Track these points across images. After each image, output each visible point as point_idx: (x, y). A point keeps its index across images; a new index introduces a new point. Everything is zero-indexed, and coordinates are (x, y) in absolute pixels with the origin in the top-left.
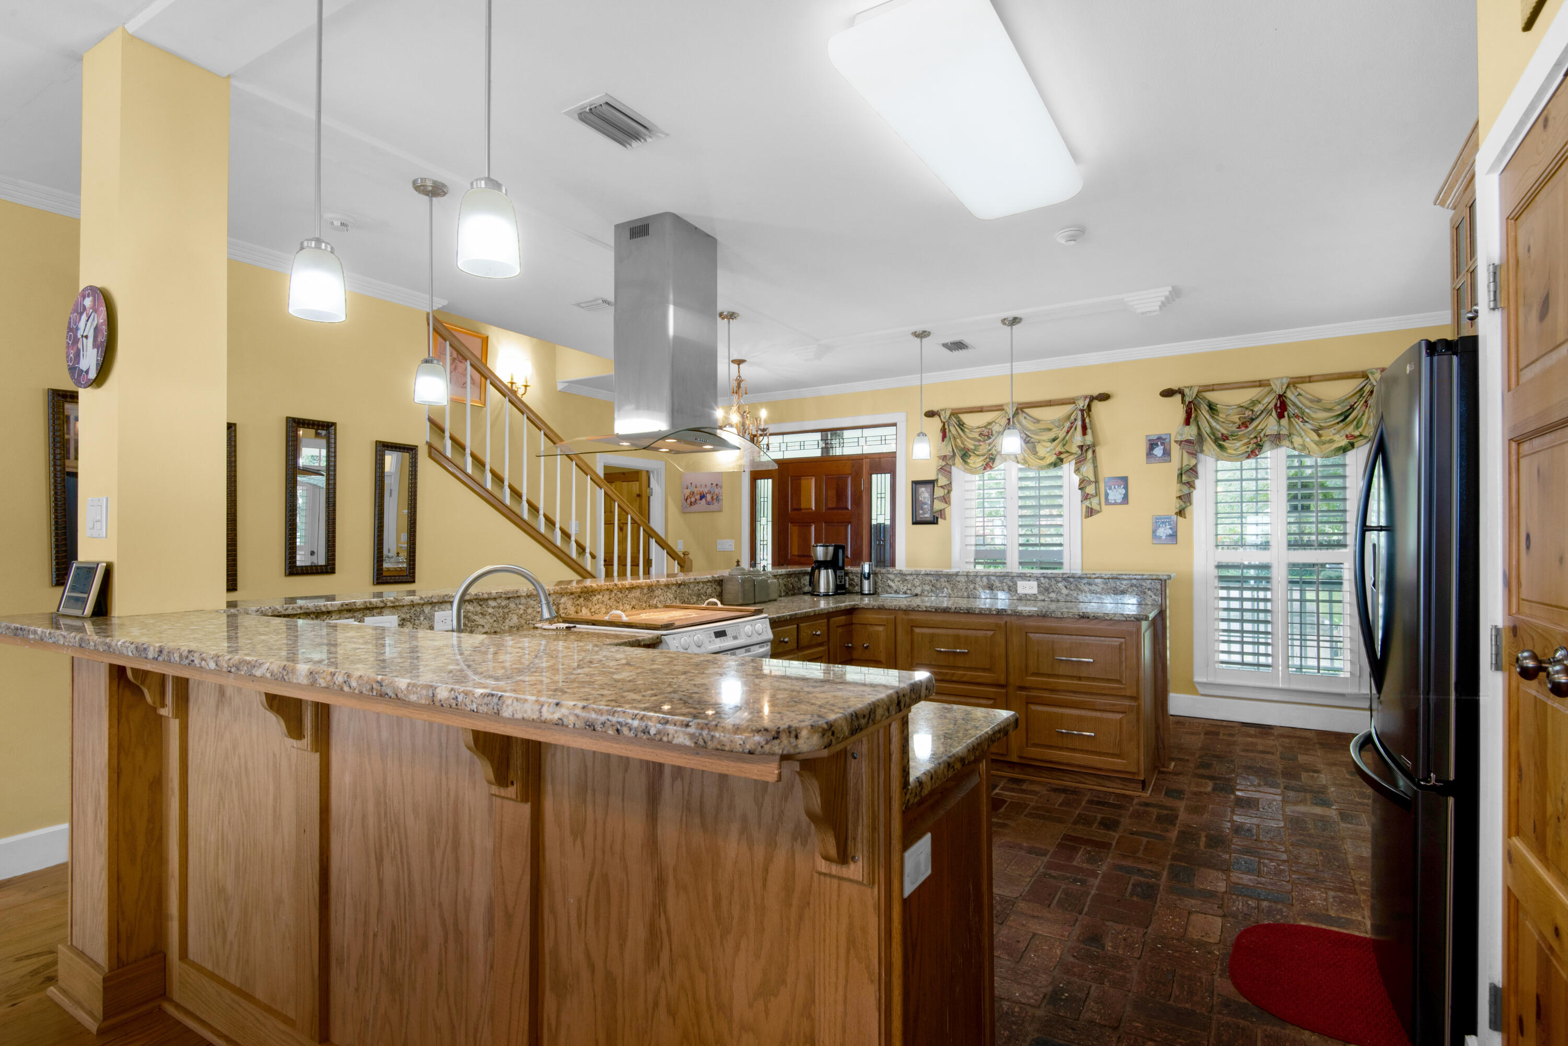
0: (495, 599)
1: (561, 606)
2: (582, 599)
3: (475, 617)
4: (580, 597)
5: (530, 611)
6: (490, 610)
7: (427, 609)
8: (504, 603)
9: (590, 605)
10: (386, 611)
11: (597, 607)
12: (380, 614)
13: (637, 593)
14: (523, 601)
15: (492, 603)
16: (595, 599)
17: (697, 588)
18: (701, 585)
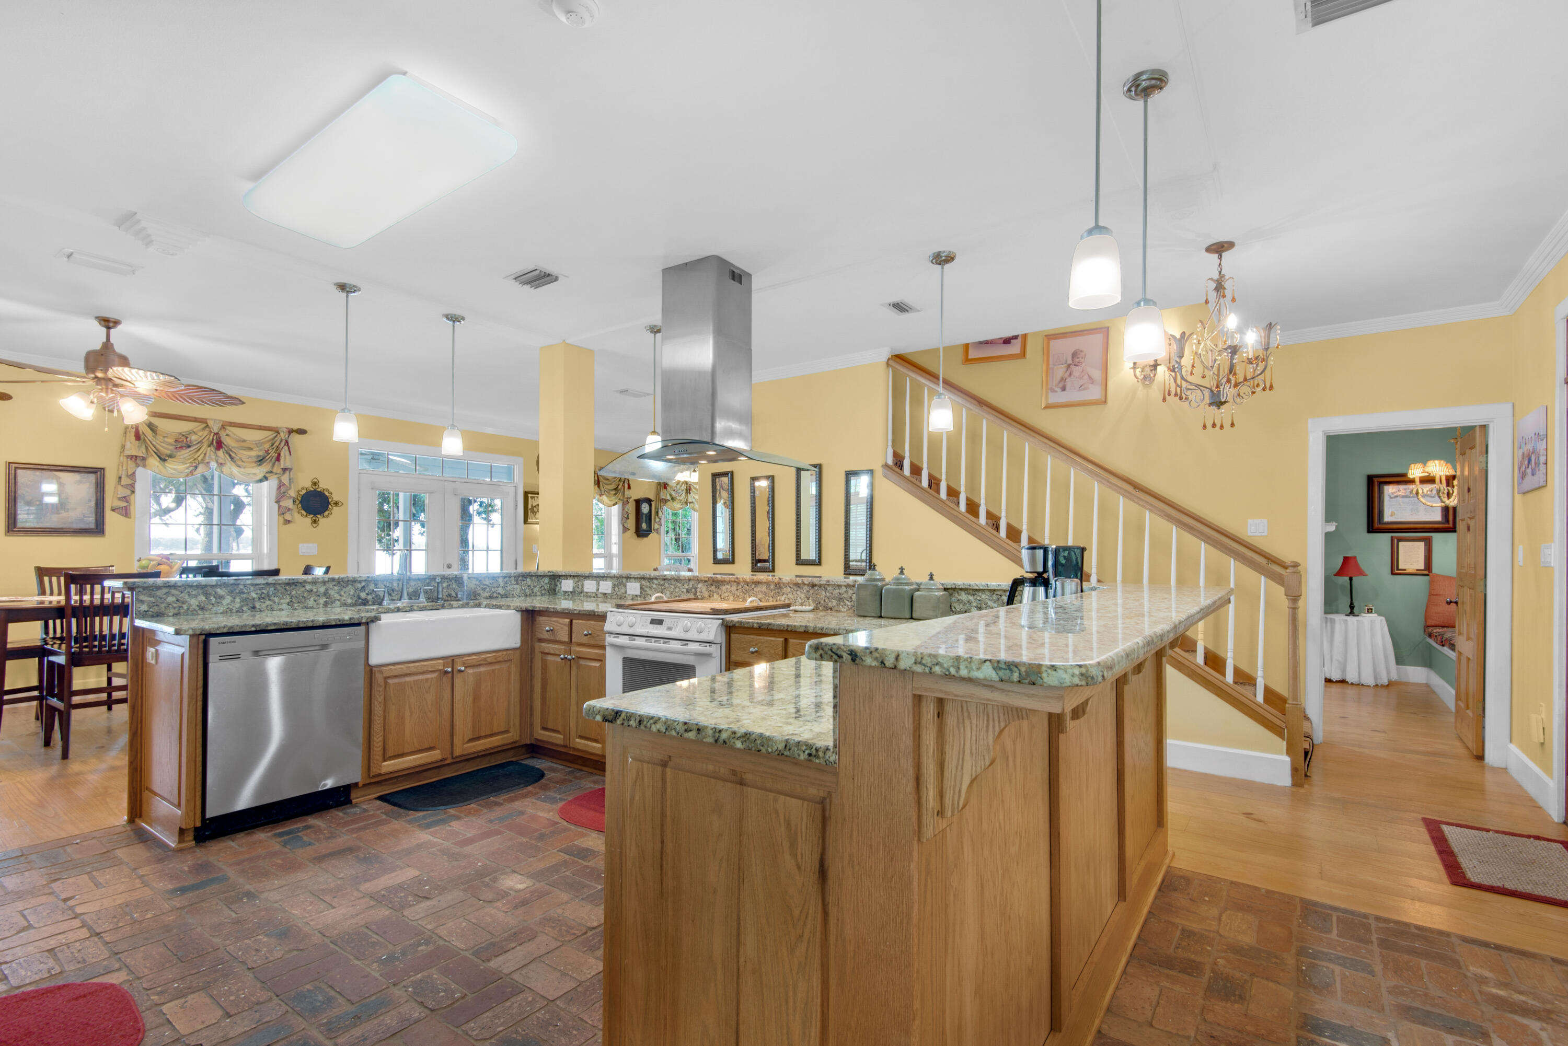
0: (657, 579)
1: (698, 590)
2: (714, 587)
3: (647, 589)
4: (712, 585)
5: (677, 590)
6: (654, 586)
7: (624, 580)
8: (662, 582)
9: (720, 592)
10: (608, 579)
11: (726, 594)
12: (606, 580)
13: (764, 588)
14: (673, 582)
15: (655, 582)
16: (724, 588)
17: (837, 591)
18: (844, 589)
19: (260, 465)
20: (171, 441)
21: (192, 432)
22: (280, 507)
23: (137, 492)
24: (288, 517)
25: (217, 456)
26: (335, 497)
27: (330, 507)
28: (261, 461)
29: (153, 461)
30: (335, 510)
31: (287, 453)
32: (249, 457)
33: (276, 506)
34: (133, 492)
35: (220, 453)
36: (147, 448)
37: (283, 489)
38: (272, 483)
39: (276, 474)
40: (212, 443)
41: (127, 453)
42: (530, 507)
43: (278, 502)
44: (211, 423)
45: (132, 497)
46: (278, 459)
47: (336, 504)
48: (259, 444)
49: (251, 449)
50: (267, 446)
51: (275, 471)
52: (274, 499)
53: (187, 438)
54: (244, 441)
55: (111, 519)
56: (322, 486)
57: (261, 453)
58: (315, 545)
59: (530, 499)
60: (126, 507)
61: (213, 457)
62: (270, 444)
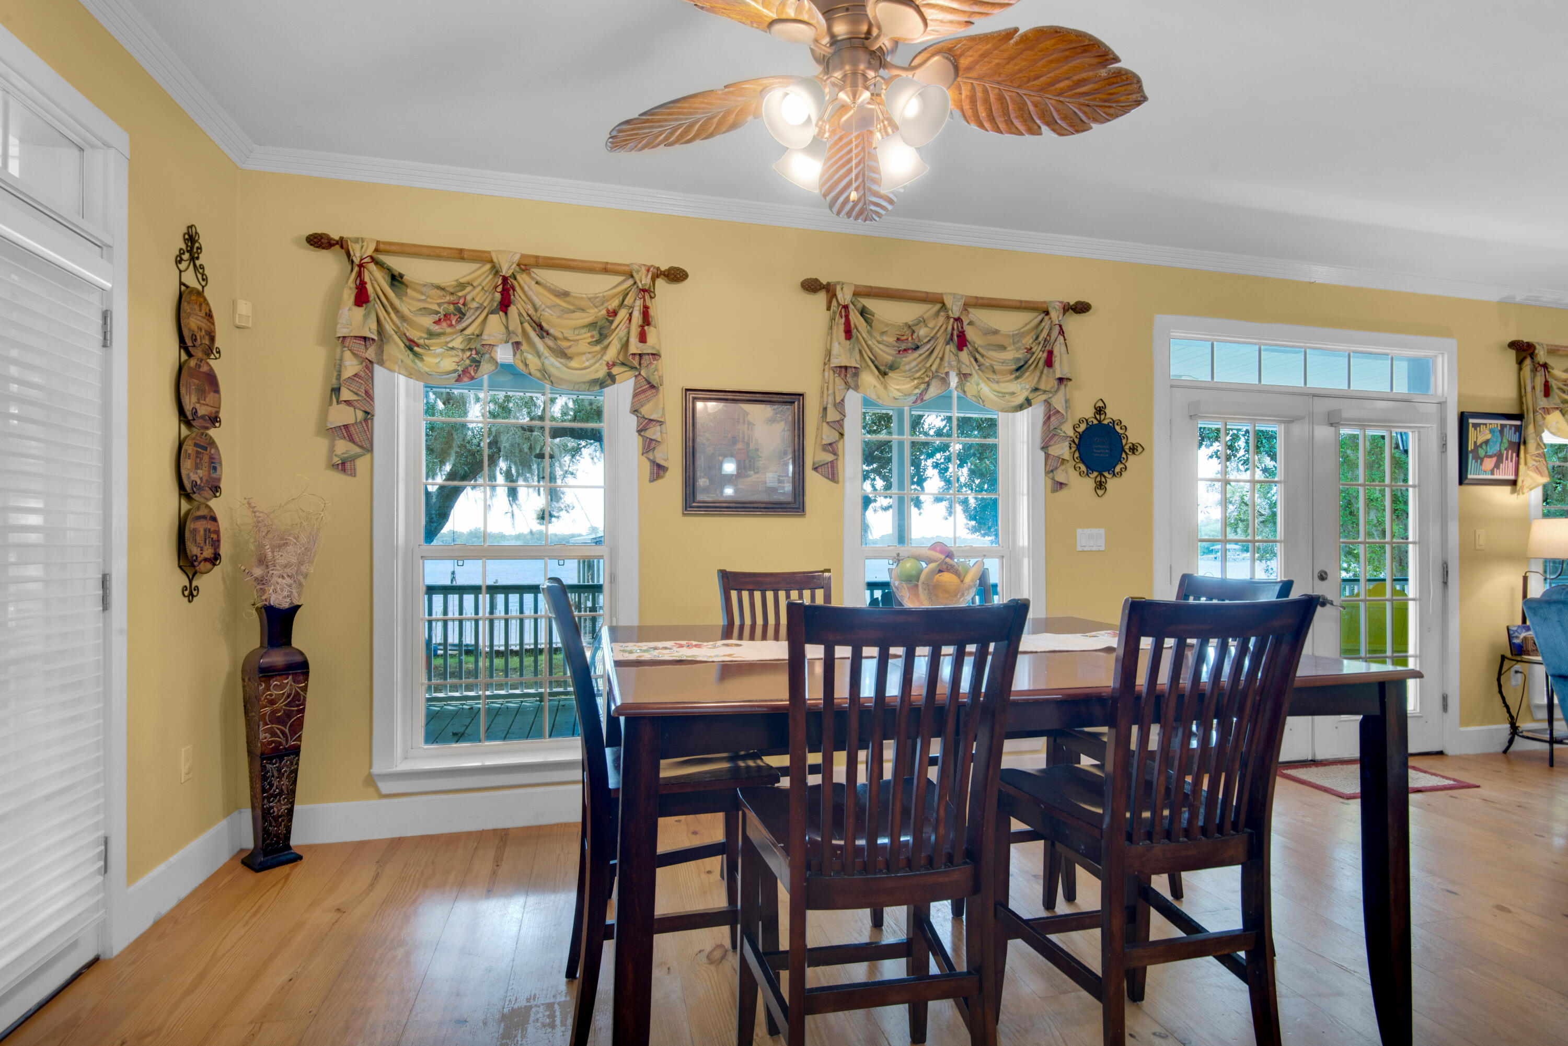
19: (1017, 378)
20: (891, 339)
21: (922, 321)
22: (1047, 456)
23: (846, 437)
24: (1060, 477)
25: (959, 361)
26: (1133, 437)
27: (1124, 455)
28: (1020, 369)
29: (869, 378)
30: (1133, 461)
31: (1063, 348)
32: (1003, 362)
33: (1042, 454)
34: (842, 435)
35: (964, 355)
36: (860, 352)
37: (1054, 421)
38: (1036, 412)
39: (1045, 392)
40: (952, 339)
41: (835, 362)
42: (1471, 446)
43: (1044, 448)
44: (948, 301)
45: (840, 445)
46: (1049, 363)
47: (1133, 449)
48: (1016, 337)
49: (1003, 348)
50: (1028, 341)
51: (1042, 386)
52: (1038, 442)
53: (913, 332)
54: (996, 332)
55: (814, 481)
56: (1112, 413)
57: (1021, 354)
58: (1102, 531)
59: (1471, 429)
60: (832, 462)
61: (954, 363)
62: (1032, 336)
